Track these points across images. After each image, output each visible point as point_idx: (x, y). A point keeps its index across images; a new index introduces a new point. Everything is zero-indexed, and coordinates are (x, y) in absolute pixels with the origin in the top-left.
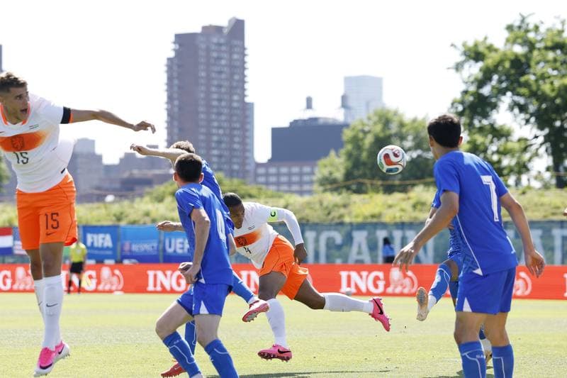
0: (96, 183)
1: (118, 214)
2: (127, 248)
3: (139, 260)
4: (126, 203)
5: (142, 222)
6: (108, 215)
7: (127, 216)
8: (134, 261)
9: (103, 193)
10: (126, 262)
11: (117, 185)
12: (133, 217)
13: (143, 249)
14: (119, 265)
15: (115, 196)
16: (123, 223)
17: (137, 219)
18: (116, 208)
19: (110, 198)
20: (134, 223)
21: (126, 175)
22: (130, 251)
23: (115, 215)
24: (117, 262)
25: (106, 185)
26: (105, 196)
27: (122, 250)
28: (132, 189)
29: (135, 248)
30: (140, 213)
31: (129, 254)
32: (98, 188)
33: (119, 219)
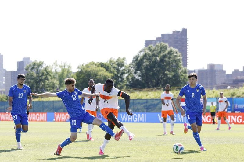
0: (223, 81)
1: (232, 93)
2: (236, 107)
3: (241, 111)
4: (236, 89)
5: (242, 97)
6: (229, 94)
7: (236, 94)
8: (239, 112)
9: (226, 85)
10: (236, 112)
11: (232, 82)
12: (238, 95)
13: (242, 107)
14: (233, 113)
15: (231, 86)
16: (235, 97)
17: (240, 95)
18: (232, 91)
19: (229, 87)
20: (239, 97)
21: (235, 78)
22: (238, 108)
23: (231, 94)
24: (232, 112)
25: (227, 82)
26: (227, 86)
27: (234, 108)
28: (237, 84)
29: (239, 106)
30: (241, 93)
31: (237, 109)
32: (224, 83)
33: (233, 95)
